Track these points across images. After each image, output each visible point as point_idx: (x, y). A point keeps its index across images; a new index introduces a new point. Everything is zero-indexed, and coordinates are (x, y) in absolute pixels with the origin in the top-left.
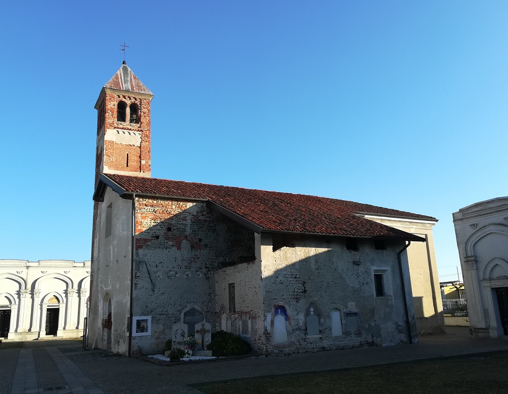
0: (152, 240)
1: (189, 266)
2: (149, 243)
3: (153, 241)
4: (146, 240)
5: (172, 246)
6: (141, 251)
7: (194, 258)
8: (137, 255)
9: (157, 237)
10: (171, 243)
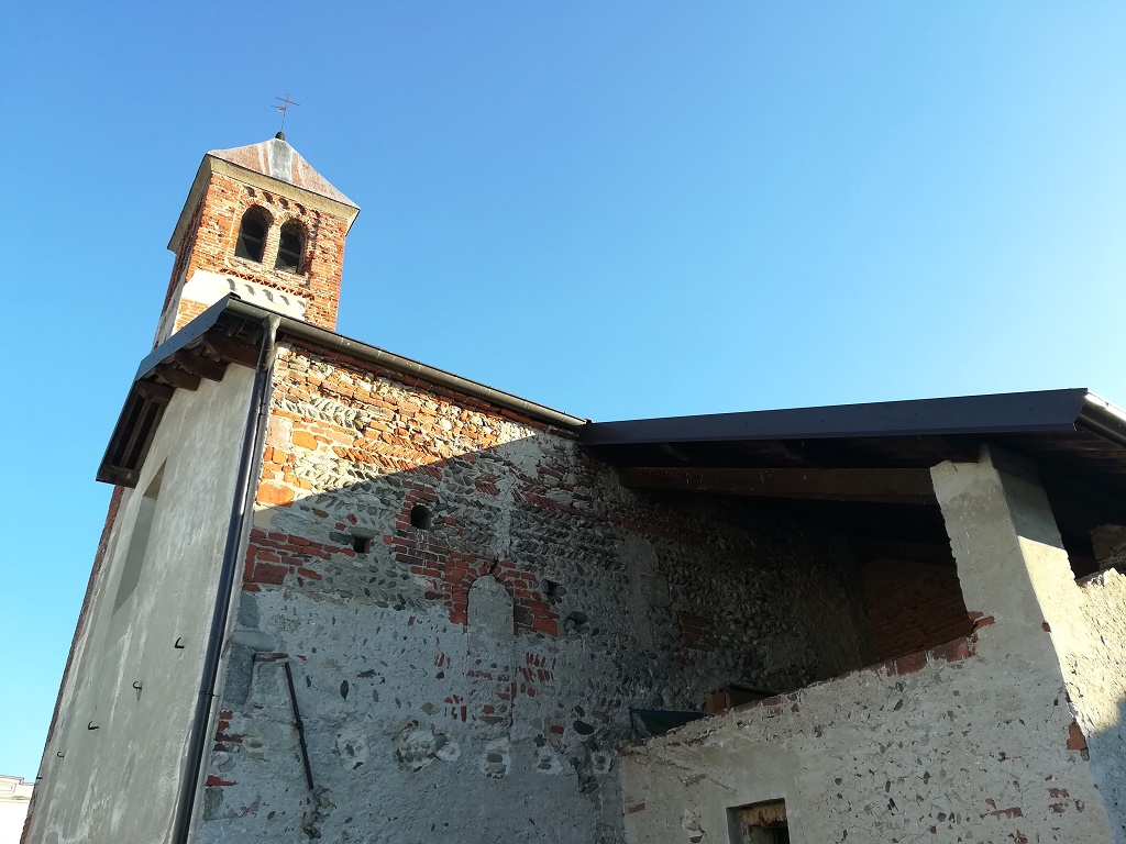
0: (336, 550)
1: (504, 709)
2: (317, 565)
3: (340, 558)
4: (302, 548)
5: (430, 595)
6: (269, 600)
7: (528, 674)
8: (249, 616)
9: (361, 545)
10: (423, 582)
